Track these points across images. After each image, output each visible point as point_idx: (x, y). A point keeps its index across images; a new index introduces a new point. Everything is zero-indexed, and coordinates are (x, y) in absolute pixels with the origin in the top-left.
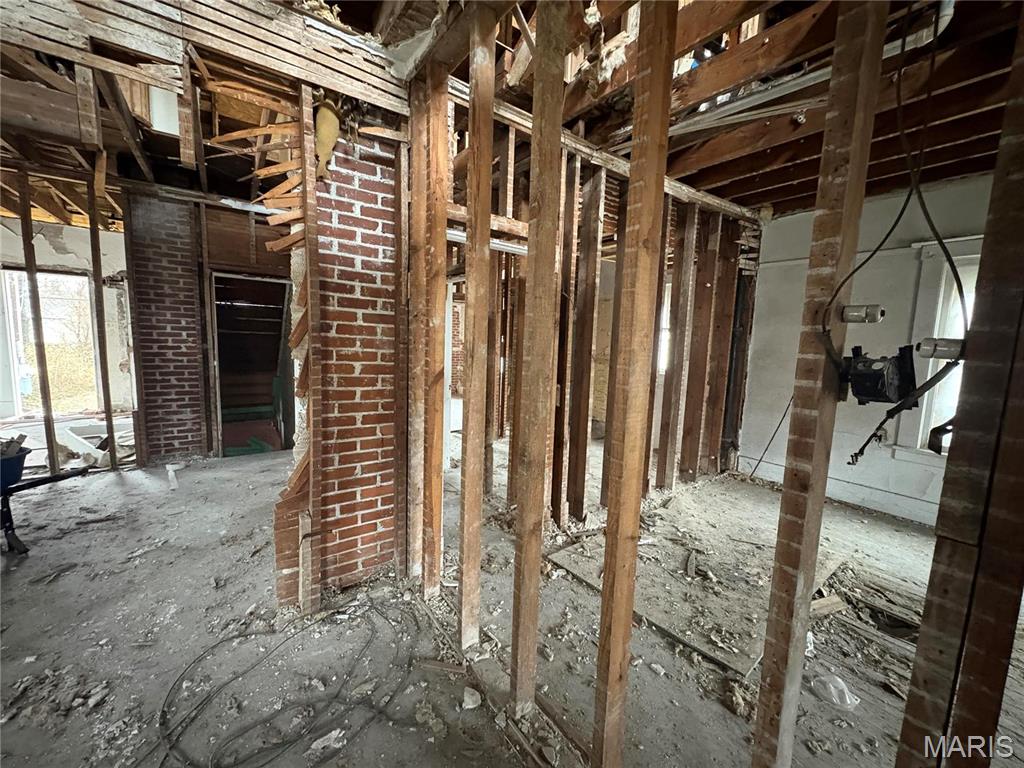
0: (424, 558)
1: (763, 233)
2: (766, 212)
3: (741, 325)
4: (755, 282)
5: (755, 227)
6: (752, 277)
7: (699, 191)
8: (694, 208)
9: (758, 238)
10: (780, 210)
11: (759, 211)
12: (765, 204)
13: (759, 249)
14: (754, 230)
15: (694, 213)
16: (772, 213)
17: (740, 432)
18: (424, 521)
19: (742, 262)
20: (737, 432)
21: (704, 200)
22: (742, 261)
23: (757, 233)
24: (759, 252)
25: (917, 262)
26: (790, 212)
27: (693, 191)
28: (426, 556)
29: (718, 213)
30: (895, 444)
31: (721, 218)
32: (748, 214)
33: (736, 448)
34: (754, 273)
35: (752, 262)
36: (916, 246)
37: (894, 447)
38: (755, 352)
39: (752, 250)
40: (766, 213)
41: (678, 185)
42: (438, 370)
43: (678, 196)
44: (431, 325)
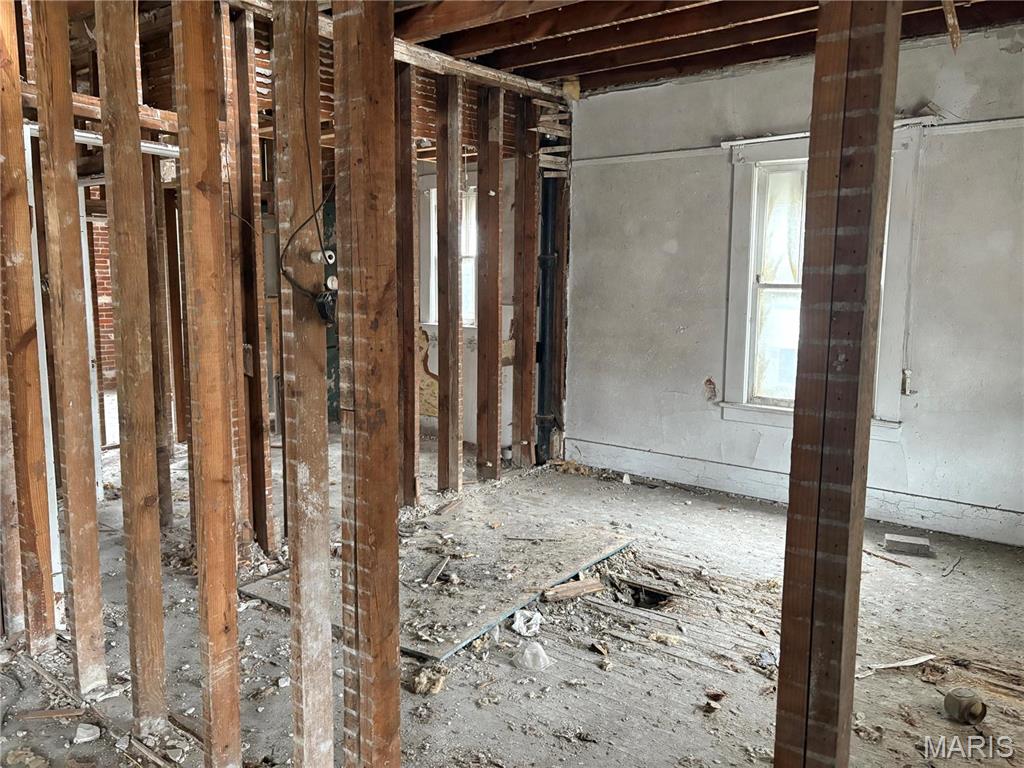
0: (25, 597)
1: (573, 116)
2: (571, 88)
3: (555, 250)
4: (568, 187)
5: (561, 108)
6: (565, 179)
7: (457, 59)
8: (456, 84)
9: (567, 123)
10: (589, 85)
11: (562, 86)
12: (569, 77)
13: (570, 140)
14: (561, 112)
15: (457, 90)
16: (579, 89)
17: (565, 404)
18: (21, 543)
19: (545, 159)
20: (560, 403)
21: (471, 71)
22: (543, 157)
23: (566, 116)
24: (570, 144)
25: (730, 165)
26: (601, 89)
27: (449, 59)
28: (29, 593)
29: (497, 89)
30: (723, 401)
31: (502, 96)
32: (546, 90)
33: (561, 428)
34: (565, 174)
35: (560, 159)
36: (725, 145)
37: (722, 404)
38: (575, 288)
39: (560, 141)
40: (571, 90)
41: (423, 51)
42: (25, 327)
43: (425, 66)
44: (9, 264)
